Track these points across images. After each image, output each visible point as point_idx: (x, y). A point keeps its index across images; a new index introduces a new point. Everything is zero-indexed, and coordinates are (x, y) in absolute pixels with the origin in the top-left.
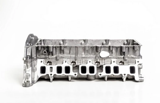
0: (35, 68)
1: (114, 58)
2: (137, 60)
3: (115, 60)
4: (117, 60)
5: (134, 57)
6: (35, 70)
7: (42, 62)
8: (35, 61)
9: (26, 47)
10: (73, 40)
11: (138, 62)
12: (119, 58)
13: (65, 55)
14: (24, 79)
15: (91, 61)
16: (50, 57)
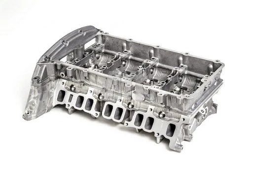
0: (51, 91)
1: (152, 104)
2: (183, 116)
3: (154, 107)
5: (179, 110)
6: (51, 94)
7: (63, 83)
9: (39, 65)
10: (140, 44)
12: (158, 106)
13: (91, 83)
15: (122, 100)
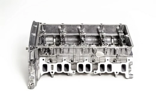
0: (38, 67)
1: (108, 56)
2: (128, 58)
3: (109, 58)
4: (110, 58)
5: (126, 55)
6: (38, 69)
7: (43, 60)
8: (38, 61)
9: (30, 52)
11: (129, 60)
12: (112, 56)
13: (64, 54)
14: (29, 82)
15: (87, 59)
16: (51, 56)
